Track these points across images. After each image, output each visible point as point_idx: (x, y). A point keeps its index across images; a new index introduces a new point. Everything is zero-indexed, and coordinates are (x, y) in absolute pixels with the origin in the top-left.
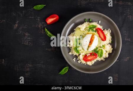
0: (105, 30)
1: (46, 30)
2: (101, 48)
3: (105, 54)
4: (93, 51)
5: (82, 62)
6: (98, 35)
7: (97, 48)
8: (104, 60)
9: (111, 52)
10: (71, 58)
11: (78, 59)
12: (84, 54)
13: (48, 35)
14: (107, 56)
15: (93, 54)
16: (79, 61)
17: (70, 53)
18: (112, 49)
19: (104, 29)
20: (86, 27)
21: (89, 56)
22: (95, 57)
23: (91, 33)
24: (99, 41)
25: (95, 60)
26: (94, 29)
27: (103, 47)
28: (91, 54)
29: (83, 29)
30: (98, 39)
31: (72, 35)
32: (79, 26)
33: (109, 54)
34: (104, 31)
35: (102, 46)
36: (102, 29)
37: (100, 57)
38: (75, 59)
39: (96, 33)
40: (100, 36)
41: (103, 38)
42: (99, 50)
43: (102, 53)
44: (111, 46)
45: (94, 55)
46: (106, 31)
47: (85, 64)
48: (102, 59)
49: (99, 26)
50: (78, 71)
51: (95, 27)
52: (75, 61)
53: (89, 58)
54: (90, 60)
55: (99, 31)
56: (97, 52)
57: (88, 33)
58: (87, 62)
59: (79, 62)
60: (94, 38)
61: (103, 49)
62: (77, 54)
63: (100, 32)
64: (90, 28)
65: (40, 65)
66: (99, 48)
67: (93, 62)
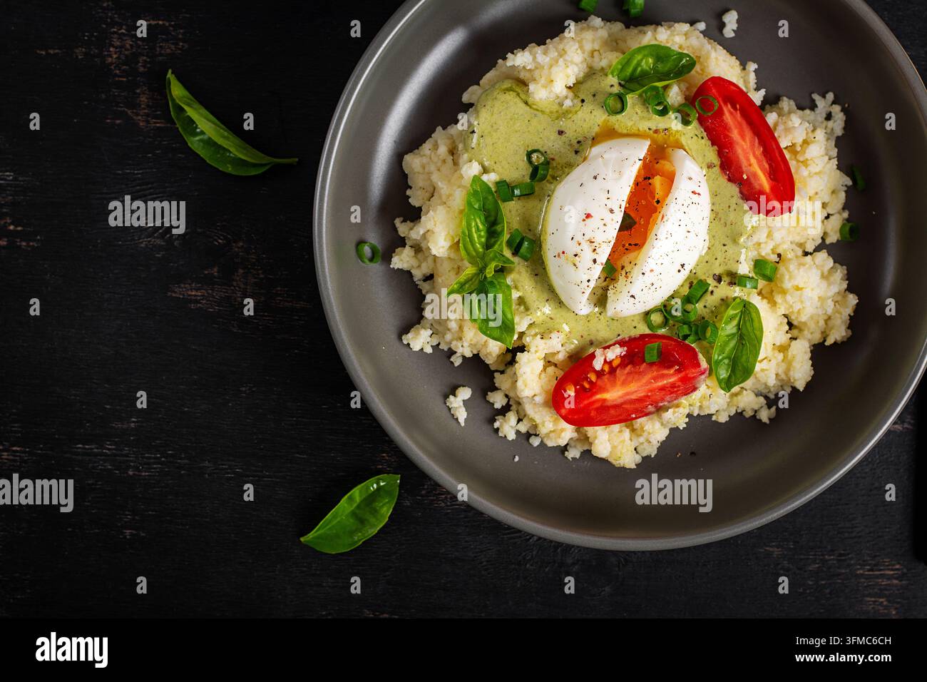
0: (786, 104)
1: (177, 91)
2: (737, 291)
3: (783, 349)
4: (656, 318)
5: (543, 430)
6: (712, 155)
7: (695, 289)
8: (765, 416)
9: (838, 333)
10: (425, 390)
11: (498, 400)
12: (559, 345)
13: (194, 143)
14: (802, 373)
15: (652, 351)
16: (512, 418)
17: (420, 340)
18: (853, 300)
19: (771, 101)
20: (591, 73)
21: (612, 369)
22: (671, 377)
23: (644, 126)
24: (716, 215)
25: (677, 416)
26: (675, 95)
27: (762, 283)
28: (635, 351)
29: (559, 88)
30: (714, 194)
31: (443, 150)
32: (521, 59)
33: (820, 353)
34: (771, 118)
35: (744, 269)
36: (757, 97)
37: (727, 385)
38: (465, 393)
39: (691, 135)
40: (729, 166)
41: (764, 182)
42: (717, 312)
43: (747, 337)
44: (840, 273)
45: (665, 360)
46: (795, 119)
47: (573, 454)
48: (748, 400)
49: (722, 65)
50: (496, 526)
51: (681, 67)
52: (462, 415)
53: (613, 394)
54: (624, 415)
55: (727, 110)
56: (701, 328)
57: (609, 134)
58: (590, 430)
59: (509, 427)
60: (670, 179)
61: (756, 300)
62: (493, 349)
63: (731, 117)
64: (632, 81)
65: (109, 447)
66: (724, 290)
67: (655, 431)
